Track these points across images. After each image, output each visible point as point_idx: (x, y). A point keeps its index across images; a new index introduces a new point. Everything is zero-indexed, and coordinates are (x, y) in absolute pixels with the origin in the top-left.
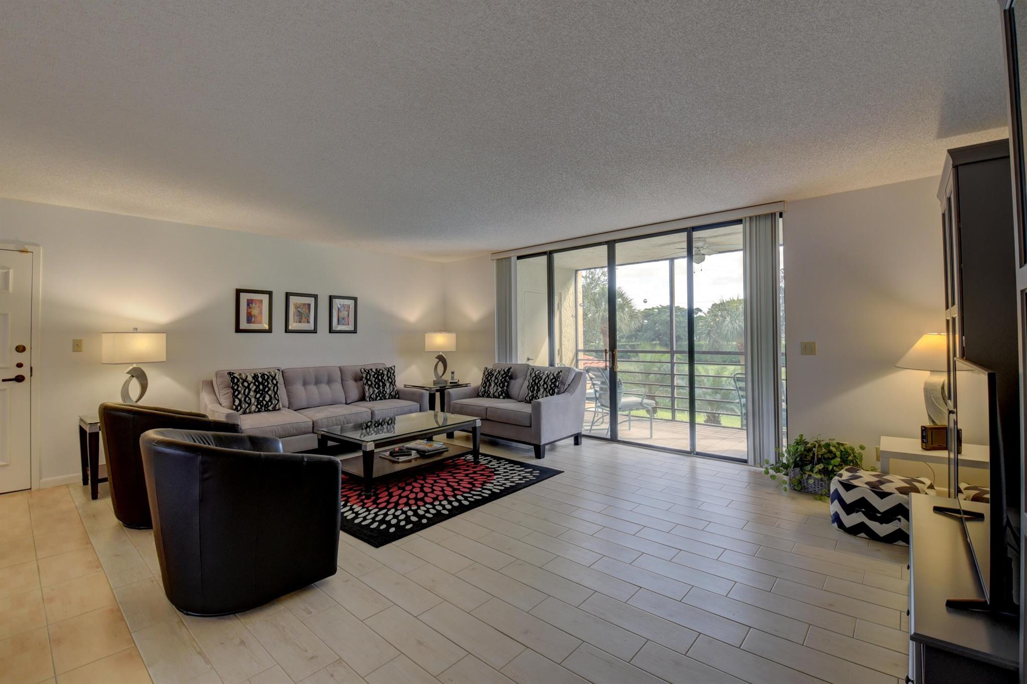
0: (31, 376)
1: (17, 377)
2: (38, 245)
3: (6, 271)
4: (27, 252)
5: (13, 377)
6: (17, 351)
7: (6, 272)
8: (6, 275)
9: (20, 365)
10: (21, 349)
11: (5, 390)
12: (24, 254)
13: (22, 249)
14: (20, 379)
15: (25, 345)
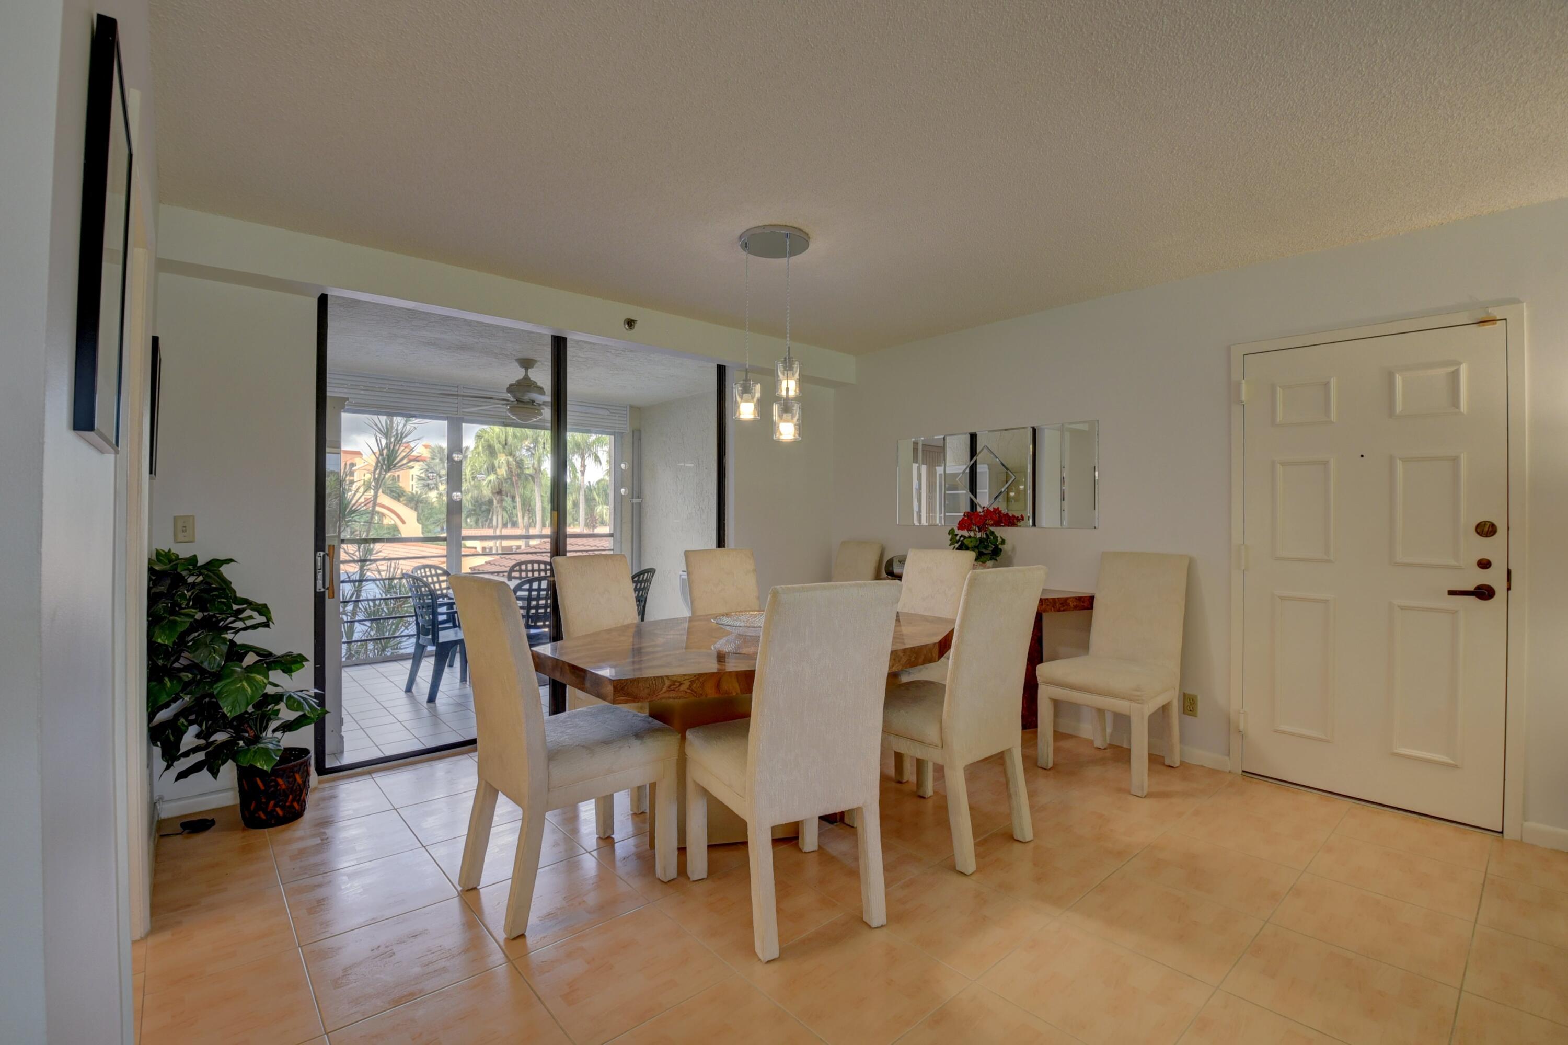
0: (1509, 589)
1: (1478, 587)
2: (1517, 301)
3: (1455, 368)
4: (1494, 321)
5: (1471, 588)
6: (1478, 533)
7: (1453, 372)
8: (1455, 376)
9: (1484, 564)
10: (1486, 530)
11: (1455, 612)
12: (1488, 327)
13: (1482, 316)
14: (1484, 593)
15: (1496, 523)
